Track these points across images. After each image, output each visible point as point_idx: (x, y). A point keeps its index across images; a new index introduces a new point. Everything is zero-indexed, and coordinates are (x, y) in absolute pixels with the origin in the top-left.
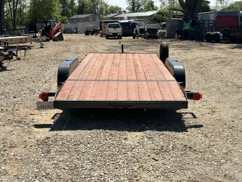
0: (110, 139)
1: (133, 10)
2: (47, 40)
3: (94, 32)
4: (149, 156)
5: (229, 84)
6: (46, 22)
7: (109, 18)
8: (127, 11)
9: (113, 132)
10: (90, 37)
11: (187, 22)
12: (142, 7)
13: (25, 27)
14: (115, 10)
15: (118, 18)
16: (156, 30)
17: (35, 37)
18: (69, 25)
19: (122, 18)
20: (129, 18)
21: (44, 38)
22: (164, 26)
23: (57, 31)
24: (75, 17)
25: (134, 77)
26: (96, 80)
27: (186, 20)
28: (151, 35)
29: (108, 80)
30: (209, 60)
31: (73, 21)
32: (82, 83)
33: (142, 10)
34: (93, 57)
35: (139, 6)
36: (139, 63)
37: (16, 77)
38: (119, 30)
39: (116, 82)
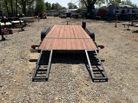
0: (64, 70)
1: (70, 8)
2: (41, 19)
3: (57, 16)
4: (84, 82)
5: (109, 38)
6: (41, 12)
7: (62, 11)
8: (68, 9)
9: (65, 65)
10: (56, 17)
11: (88, 13)
12: (73, 8)
13: (34, 14)
14: (64, 8)
15: (65, 11)
16: (78, 15)
17: (37, 17)
18: (49, 13)
19: (66, 11)
20: (69, 11)
21: (40, 18)
22: (80, 14)
23: (44, 15)
24: (51, 10)
25: (73, 37)
26: (57, 38)
27: (88, 12)
28: (76, 17)
29: (63, 38)
30: (98, 27)
31: (50, 12)
32: (51, 39)
33: (73, 9)
34: (56, 26)
35: (72, 7)
36: (74, 29)
37: (27, 34)
38: (65, 15)
39: (66, 39)
